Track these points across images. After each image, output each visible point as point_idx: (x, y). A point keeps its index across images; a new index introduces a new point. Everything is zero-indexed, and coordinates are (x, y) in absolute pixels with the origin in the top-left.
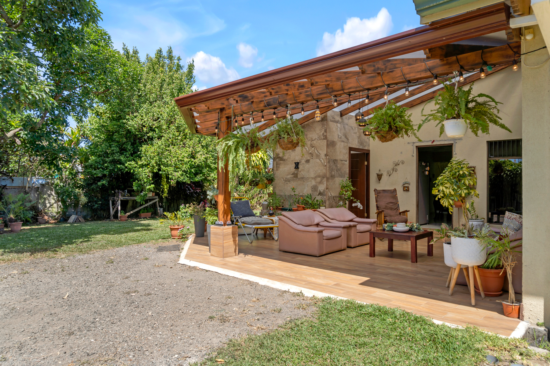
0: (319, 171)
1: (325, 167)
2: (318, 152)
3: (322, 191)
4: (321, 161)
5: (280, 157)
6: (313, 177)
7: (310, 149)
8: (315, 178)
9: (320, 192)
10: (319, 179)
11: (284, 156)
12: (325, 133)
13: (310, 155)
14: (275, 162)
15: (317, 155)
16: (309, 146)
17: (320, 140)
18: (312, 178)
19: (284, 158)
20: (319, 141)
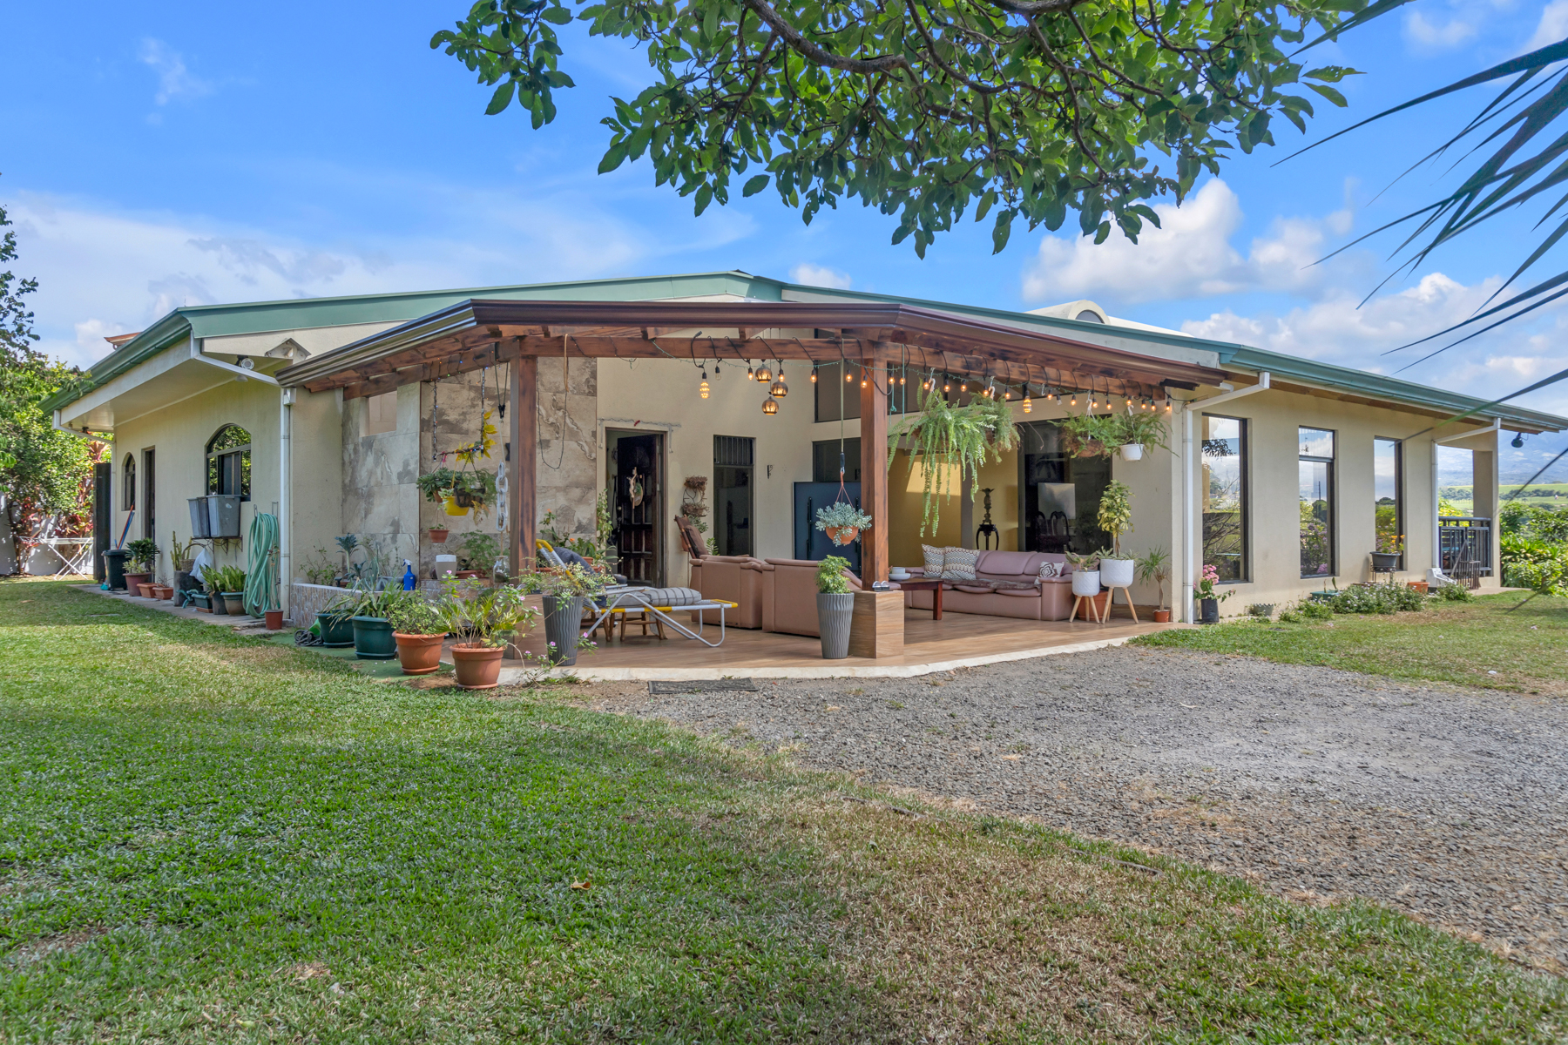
0: (578, 472)
1: (593, 464)
2: (573, 423)
3: (585, 522)
4: (582, 446)
5: (447, 422)
6: (560, 485)
7: (551, 413)
8: (565, 489)
9: (580, 523)
10: (576, 493)
11: (465, 420)
12: (592, 380)
13: (552, 429)
14: (429, 436)
15: (571, 430)
16: (548, 404)
17: (579, 393)
18: (558, 489)
19: (465, 426)
20: (577, 397)
